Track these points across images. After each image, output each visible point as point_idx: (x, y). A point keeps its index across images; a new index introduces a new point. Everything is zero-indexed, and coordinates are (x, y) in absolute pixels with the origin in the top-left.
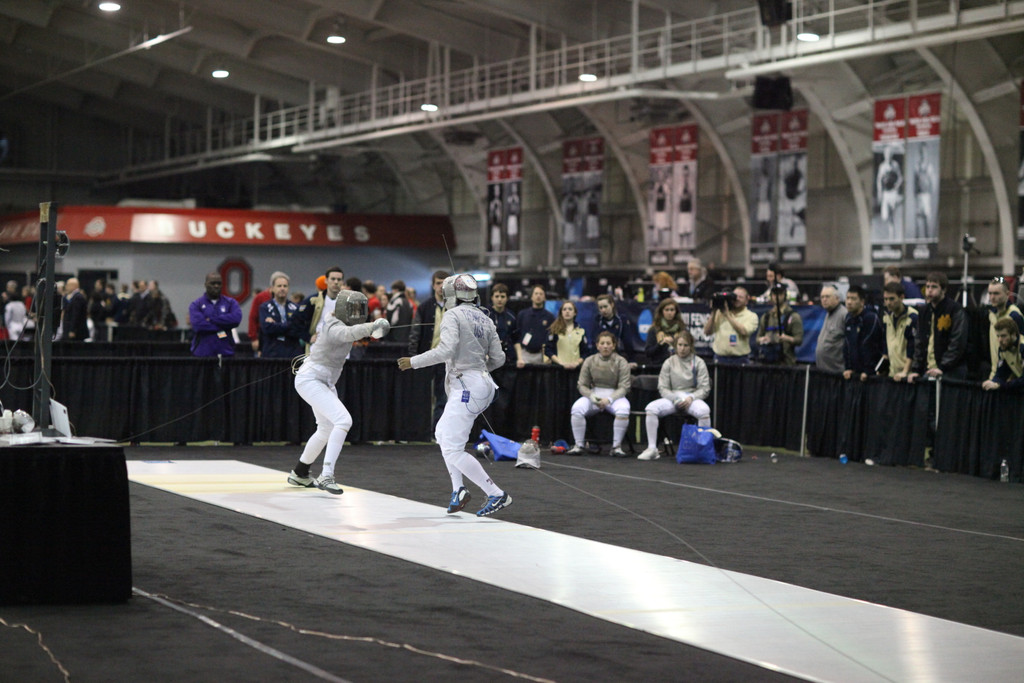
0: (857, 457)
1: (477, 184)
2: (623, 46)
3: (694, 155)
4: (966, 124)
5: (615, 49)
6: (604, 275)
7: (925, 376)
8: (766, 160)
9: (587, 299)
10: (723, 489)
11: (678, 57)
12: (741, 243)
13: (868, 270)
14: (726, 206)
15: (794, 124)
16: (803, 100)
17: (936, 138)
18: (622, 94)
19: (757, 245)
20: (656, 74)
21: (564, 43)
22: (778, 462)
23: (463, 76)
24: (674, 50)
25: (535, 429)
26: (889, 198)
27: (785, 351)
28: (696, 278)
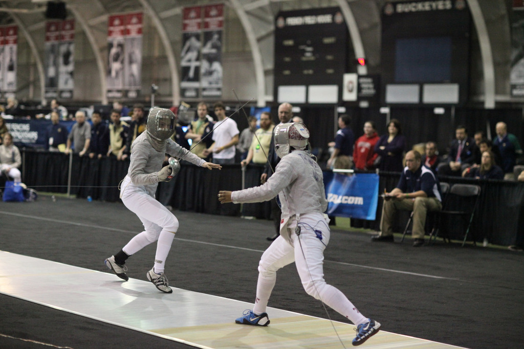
3: (15, 42)
4: (155, 29)
8: (53, 46)
12: (40, 88)
13: (105, 102)
14: (32, 69)
15: (68, 27)
16: (72, 14)
17: (139, 36)
26: (116, 66)
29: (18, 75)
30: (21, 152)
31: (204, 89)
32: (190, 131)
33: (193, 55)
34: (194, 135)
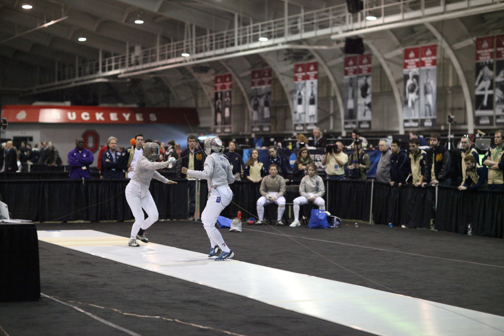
0: (397, 224)
1: (209, 92)
2: (281, 24)
3: (316, 77)
4: (449, 60)
5: (276, 25)
6: (273, 136)
7: (430, 184)
8: (351, 79)
9: (264, 148)
10: (331, 240)
11: (308, 29)
12: (340, 120)
13: (402, 132)
14: (332, 102)
15: (365, 61)
16: (369, 49)
17: (434, 67)
18: (280, 47)
19: (347, 121)
20: (297, 37)
21: (251, 22)
22: (359, 227)
23: (202, 39)
24: (305, 25)
25: (239, 212)
26: (412, 97)
27: (361, 173)
28: (317, 137)
29: (319, 108)
30: (325, 182)
31: (498, 117)
32: (488, 157)
33: (486, 84)
34: (492, 162)
